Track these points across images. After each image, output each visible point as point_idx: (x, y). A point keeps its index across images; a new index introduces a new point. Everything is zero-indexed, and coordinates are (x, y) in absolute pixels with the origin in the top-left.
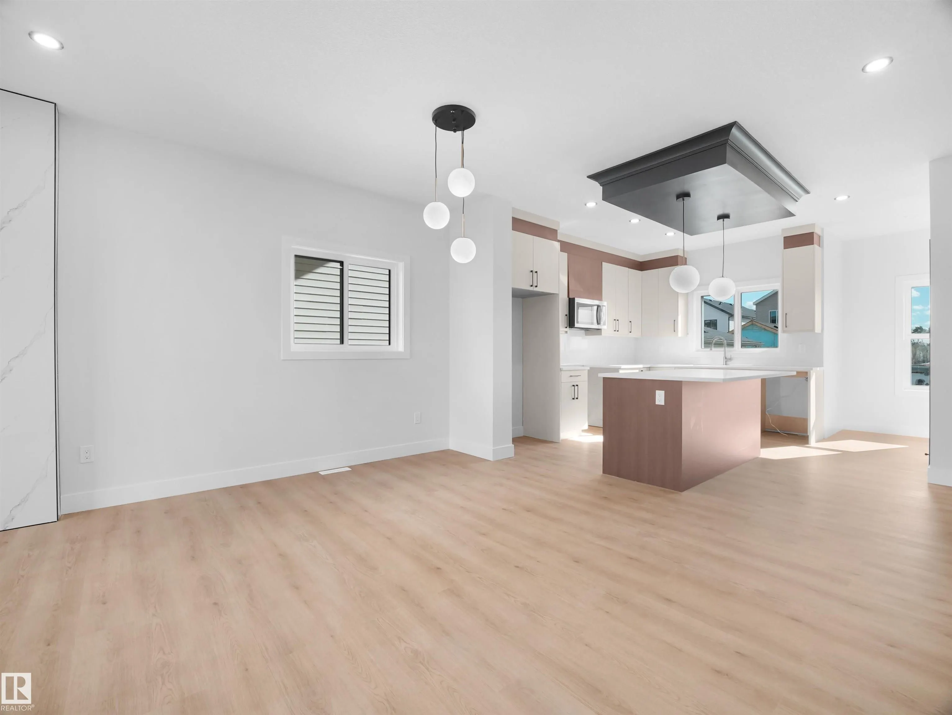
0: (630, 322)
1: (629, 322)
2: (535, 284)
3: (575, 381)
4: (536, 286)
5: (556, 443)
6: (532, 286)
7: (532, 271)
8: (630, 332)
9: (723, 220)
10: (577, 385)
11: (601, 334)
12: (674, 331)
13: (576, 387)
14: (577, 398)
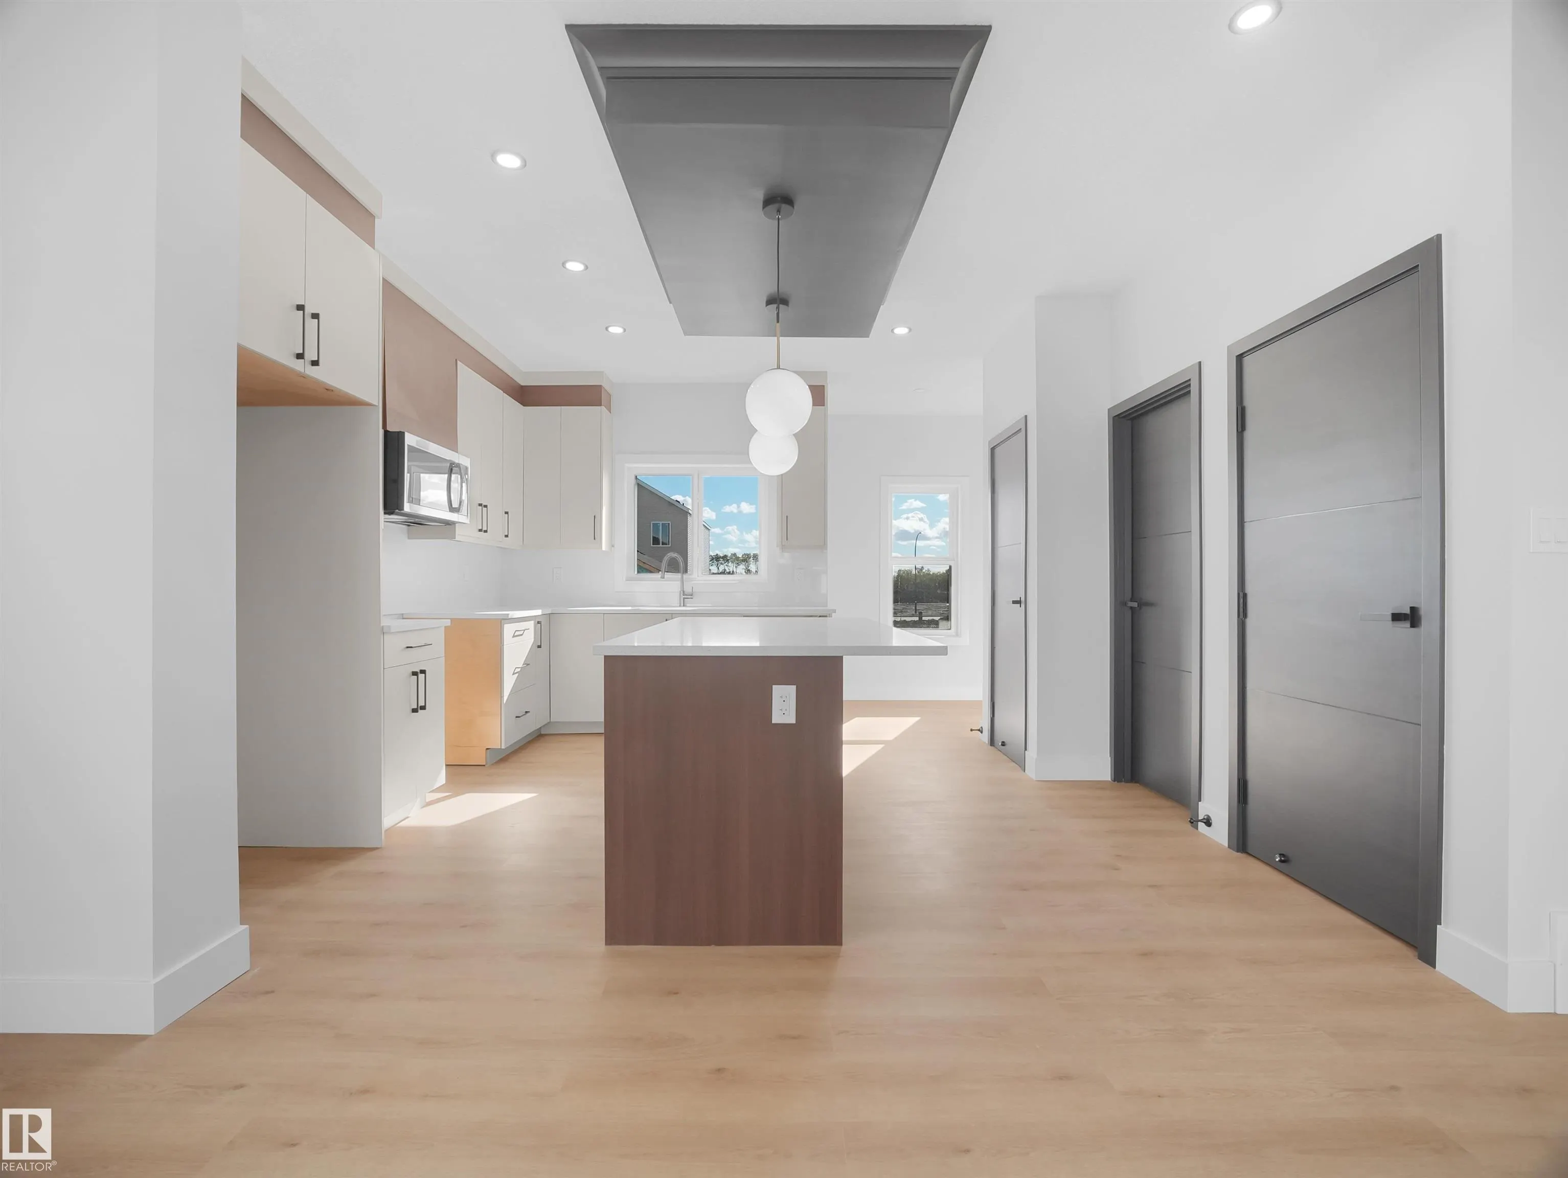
0: (507, 513)
1: (504, 513)
2: (311, 355)
3: (418, 660)
4: (315, 363)
5: (369, 854)
6: (300, 356)
7: (300, 308)
8: (507, 536)
9: (778, 308)
10: (423, 672)
11: (453, 537)
12: (594, 539)
13: (421, 676)
14: (423, 708)
